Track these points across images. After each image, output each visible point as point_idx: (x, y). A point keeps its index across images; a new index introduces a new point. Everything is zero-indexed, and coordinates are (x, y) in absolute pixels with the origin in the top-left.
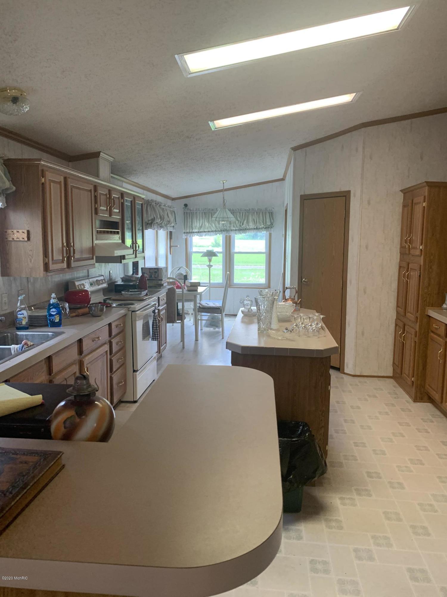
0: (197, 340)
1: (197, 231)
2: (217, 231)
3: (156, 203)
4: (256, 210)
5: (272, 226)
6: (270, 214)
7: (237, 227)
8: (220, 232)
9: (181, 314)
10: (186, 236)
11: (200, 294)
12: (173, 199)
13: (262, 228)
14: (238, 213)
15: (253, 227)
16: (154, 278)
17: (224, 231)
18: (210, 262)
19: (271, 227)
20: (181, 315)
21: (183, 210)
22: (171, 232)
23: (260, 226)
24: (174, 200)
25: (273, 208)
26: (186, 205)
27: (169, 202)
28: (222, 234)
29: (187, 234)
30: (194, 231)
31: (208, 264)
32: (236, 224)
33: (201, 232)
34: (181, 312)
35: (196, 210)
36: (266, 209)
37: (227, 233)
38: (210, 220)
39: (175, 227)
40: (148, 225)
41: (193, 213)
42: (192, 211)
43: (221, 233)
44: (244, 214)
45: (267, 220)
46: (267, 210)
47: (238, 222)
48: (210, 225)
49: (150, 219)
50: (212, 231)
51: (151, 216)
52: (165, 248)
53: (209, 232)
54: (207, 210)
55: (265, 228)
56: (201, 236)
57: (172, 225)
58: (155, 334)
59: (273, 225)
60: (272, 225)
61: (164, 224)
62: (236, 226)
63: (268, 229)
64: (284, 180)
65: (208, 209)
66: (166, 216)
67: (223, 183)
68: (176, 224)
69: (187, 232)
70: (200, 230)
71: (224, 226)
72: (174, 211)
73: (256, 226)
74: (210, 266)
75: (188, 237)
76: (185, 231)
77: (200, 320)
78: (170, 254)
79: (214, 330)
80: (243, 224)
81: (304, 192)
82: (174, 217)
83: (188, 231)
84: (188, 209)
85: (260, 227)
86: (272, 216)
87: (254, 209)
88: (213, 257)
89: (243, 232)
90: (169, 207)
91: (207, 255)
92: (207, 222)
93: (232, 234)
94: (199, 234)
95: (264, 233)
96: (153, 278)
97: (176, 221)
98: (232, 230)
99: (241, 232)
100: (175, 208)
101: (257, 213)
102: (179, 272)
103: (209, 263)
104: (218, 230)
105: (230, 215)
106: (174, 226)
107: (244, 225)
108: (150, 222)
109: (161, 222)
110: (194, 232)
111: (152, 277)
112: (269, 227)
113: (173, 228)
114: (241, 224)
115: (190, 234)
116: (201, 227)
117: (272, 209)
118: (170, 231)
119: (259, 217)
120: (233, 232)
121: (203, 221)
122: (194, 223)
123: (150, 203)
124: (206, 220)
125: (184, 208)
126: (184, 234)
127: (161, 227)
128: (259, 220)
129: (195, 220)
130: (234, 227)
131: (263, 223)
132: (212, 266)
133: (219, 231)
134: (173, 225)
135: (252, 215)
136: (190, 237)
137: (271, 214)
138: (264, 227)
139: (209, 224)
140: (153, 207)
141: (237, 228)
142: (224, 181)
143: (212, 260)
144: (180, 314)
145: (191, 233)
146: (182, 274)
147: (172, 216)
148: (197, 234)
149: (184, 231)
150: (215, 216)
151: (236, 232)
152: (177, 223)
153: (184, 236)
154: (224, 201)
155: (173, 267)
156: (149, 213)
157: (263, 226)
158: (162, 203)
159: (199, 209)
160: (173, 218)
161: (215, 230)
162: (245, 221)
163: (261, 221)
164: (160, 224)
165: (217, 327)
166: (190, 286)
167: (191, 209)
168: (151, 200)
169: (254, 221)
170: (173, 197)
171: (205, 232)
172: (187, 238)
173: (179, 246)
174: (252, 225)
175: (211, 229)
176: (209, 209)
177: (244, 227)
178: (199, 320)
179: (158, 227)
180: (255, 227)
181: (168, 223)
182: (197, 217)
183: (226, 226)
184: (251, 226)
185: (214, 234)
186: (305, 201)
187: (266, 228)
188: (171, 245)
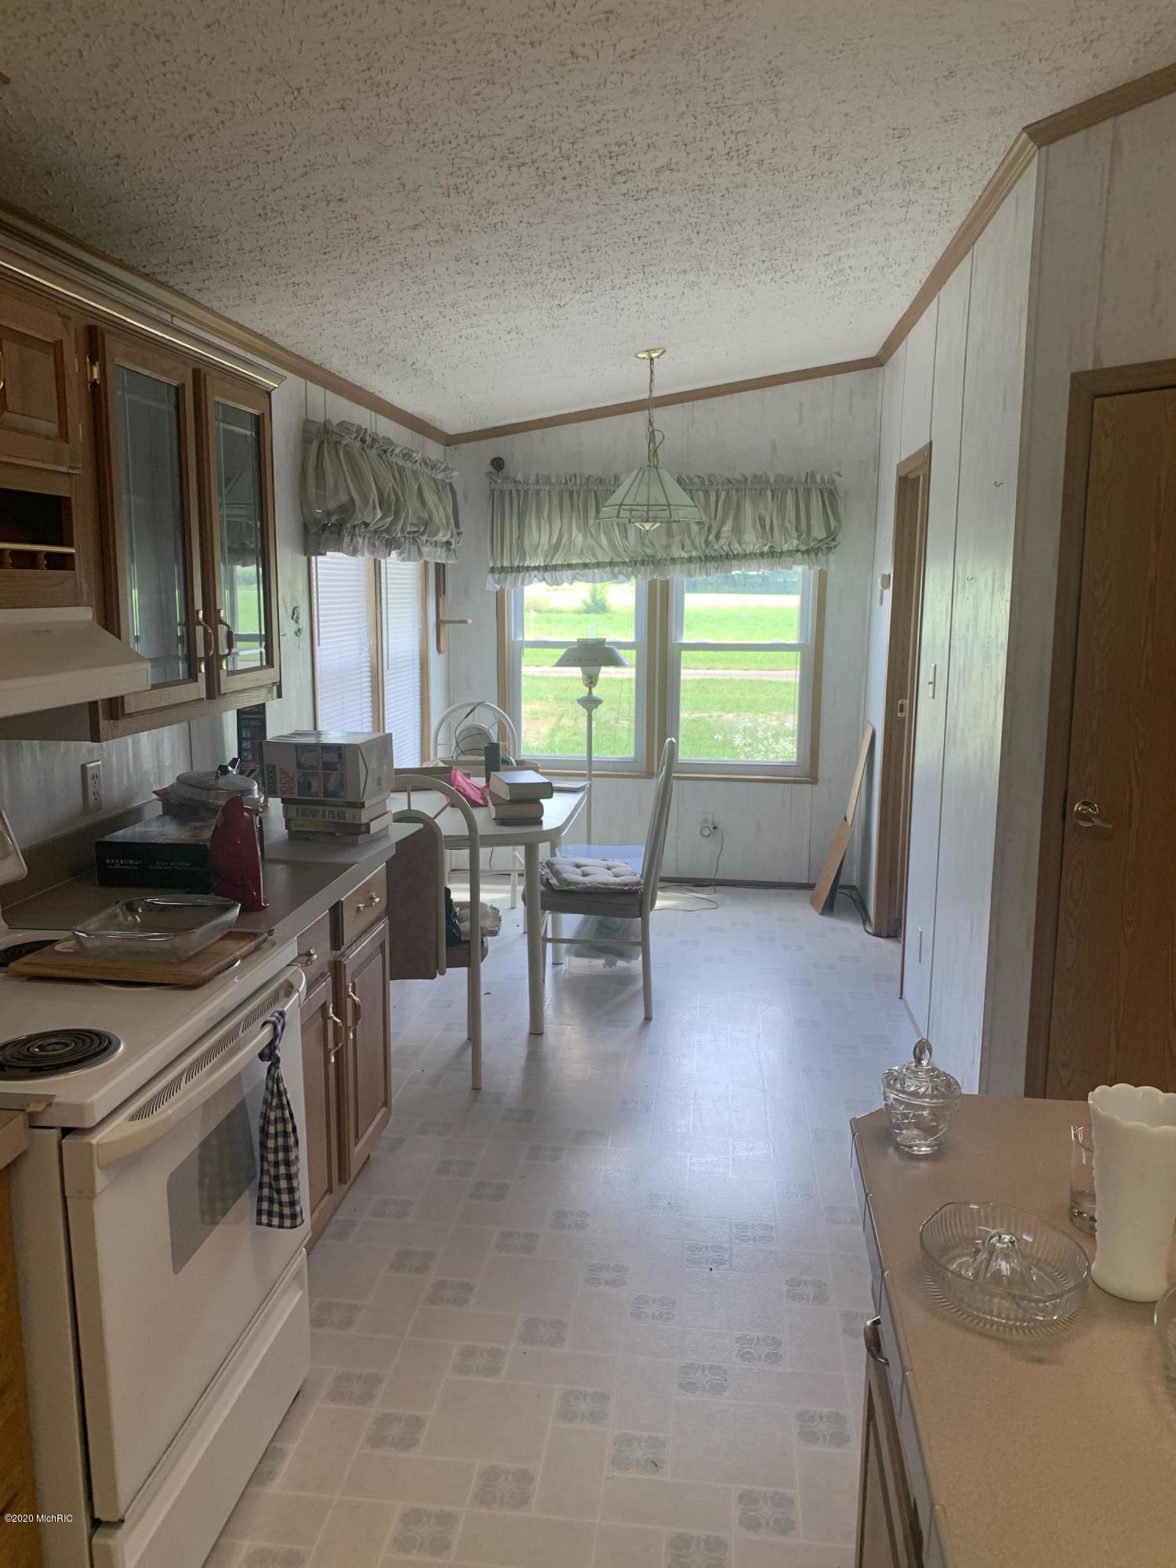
0: (536, 1030)
1: (542, 564)
2: (617, 564)
3: (363, 441)
4: (772, 480)
5: (833, 544)
6: (826, 495)
7: (696, 548)
8: (630, 569)
9: (468, 939)
10: (498, 582)
11: (554, 836)
12: (451, 441)
13: (791, 553)
14: (701, 494)
15: (757, 547)
16: (321, 798)
17: (643, 562)
18: (590, 689)
19: (829, 549)
20: (468, 942)
21: (487, 480)
22: (440, 569)
23: (786, 542)
24: (454, 444)
25: (838, 474)
26: (498, 464)
27: (433, 450)
28: (636, 577)
29: (503, 575)
30: (527, 563)
31: (584, 691)
32: (690, 536)
33: (555, 568)
34: (465, 926)
35: (537, 482)
36: (810, 477)
37: (653, 572)
38: (591, 522)
39: (453, 547)
40: (327, 533)
41: (526, 492)
42: (519, 487)
43: (633, 573)
44: (723, 495)
45: (814, 522)
46: (814, 481)
47: (700, 529)
48: (592, 542)
49: (332, 505)
50: (598, 565)
51: (336, 491)
52: (416, 630)
53: (586, 566)
54: (578, 482)
55: (803, 553)
56: (557, 582)
57: (442, 537)
58: (279, 1191)
59: (838, 538)
60: (834, 540)
61: (402, 530)
62: (693, 543)
63: (816, 555)
64: (882, 365)
65: (584, 480)
66: (413, 503)
67: (652, 359)
68: (459, 534)
69: (502, 567)
70: (552, 559)
71: (643, 544)
72: (451, 485)
73: (769, 545)
74: (590, 703)
75: (507, 587)
76: (494, 562)
77: (550, 940)
78: (439, 650)
79: (608, 969)
80: (718, 537)
81: (1097, 359)
82: (450, 509)
83: (505, 564)
84: (507, 477)
85: (785, 548)
86: (831, 505)
87: (761, 476)
88: (603, 669)
89: (717, 569)
90: (426, 464)
91: (580, 660)
92: (579, 530)
93: (677, 576)
94: (547, 575)
95: (799, 572)
96: (316, 794)
97: (457, 526)
98: (673, 560)
99: (712, 565)
100: (453, 470)
101: (773, 491)
102: (469, 721)
103: (587, 689)
104: (620, 560)
105: (679, 496)
106: (448, 543)
107: (722, 541)
108: (334, 519)
109: (389, 520)
110: (528, 569)
111: (313, 790)
112: (819, 549)
113: (449, 550)
114: (711, 537)
115: (514, 574)
116: (555, 548)
117: (836, 477)
118: (437, 564)
119: (782, 510)
120: (678, 566)
121: (565, 527)
122: (530, 533)
123: (334, 438)
124: (574, 521)
125: (490, 472)
126: (490, 576)
127: (391, 544)
128: (783, 519)
129: (534, 521)
130: (683, 548)
131: (797, 531)
132: (597, 702)
133: (624, 563)
134: (445, 539)
135: (754, 503)
136: (514, 584)
137: (830, 496)
138: (803, 548)
139: (588, 535)
140: (348, 454)
141: (694, 554)
142: (655, 351)
143: (601, 676)
144: (463, 938)
145: (520, 569)
146: (482, 733)
147: (441, 499)
148: (540, 574)
149: (491, 565)
150: (616, 498)
151: (692, 566)
152: (462, 529)
153: (491, 584)
154: (654, 436)
155: (449, 701)
156: (330, 480)
157: (795, 542)
158: (392, 443)
159: (548, 477)
160: (444, 509)
161: (608, 560)
162: (727, 527)
163: (790, 523)
164: (382, 532)
165: (621, 955)
166: (511, 802)
167: (520, 478)
168: (341, 424)
169: (763, 526)
170: (451, 432)
171: (570, 566)
172: (502, 590)
173: (470, 621)
174: (752, 541)
175: (595, 556)
176: (588, 479)
177: (721, 547)
178: (546, 940)
179: (374, 545)
180: (766, 549)
181: (422, 529)
182: (539, 511)
183: (653, 545)
184: (749, 543)
185: (605, 575)
186: (1097, 401)
187: (807, 552)
188: (441, 617)
